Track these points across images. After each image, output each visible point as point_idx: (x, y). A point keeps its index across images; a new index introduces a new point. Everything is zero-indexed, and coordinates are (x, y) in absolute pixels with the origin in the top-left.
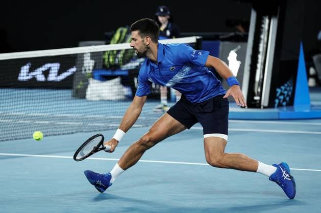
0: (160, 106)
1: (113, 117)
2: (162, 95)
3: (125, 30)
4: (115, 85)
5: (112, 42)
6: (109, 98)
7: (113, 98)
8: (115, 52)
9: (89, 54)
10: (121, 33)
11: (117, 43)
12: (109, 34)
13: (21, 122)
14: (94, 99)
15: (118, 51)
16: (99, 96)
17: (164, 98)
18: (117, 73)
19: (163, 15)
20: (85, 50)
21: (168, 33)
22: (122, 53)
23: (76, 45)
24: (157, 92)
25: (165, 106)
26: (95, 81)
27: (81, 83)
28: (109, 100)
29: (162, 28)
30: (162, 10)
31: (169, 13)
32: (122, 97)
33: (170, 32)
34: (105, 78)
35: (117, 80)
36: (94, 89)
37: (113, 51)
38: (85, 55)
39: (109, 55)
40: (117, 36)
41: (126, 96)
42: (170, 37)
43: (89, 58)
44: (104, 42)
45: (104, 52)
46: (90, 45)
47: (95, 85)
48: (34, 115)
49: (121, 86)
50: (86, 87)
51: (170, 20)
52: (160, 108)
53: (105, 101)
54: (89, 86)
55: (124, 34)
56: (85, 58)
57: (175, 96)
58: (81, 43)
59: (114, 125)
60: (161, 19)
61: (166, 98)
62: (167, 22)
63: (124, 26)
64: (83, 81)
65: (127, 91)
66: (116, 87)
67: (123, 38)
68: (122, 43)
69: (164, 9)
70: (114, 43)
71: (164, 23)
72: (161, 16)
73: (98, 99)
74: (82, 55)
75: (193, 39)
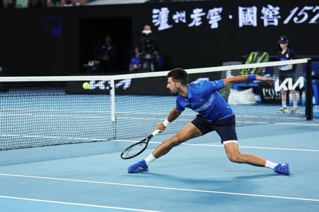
0: (281, 109)
1: (247, 117)
2: (283, 101)
3: (256, 54)
4: (249, 93)
5: (247, 62)
6: (244, 103)
7: (248, 103)
8: (249, 70)
9: (230, 72)
10: (253, 56)
11: (250, 63)
12: (244, 56)
13: (181, 120)
14: (233, 104)
15: (251, 69)
16: (237, 102)
17: (284, 102)
18: (251, 85)
19: (284, 42)
20: (227, 68)
21: (287, 56)
22: (254, 70)
23: (221, 65)
24: (279, 98)
25: (285, 109)
26: (235, 91)
27: (224, 92)
28: (245, 105)
29: (283, 52)
30: (282, 39)
31: (287, 41)
32: (254, 102)
33: (289, 55)
34: (241, 89)
35: (250, 90)
36: (233, 96)
37: (247, 69)
38: (227, 72)
39: (244, 72)
40: (250, 58)
41: (257, 101)
42: (289, 59)
43: (230, 74)
44: (241, 63)
45: (241, 70)
46: (231, 65)
47: (235, 93)
48: (190, 115)
49: (253, 94)
50: (228, 95)
51: (289, 47)
52: (282, 110)
53: (242, 105)
54: (230, 94)
55: (255, 57)
56: (227, 74)
57: (292, 101)
58: (224, 63)
59: (248, 122)
60: (282, 46)
61: (285, 103)
62: (286, 48)
63: (255, 51)
64: (226, 91)
65: (257, 98)
66: (250, 95)
67: (254, 59)
68: (254, 63)
69: (283, 38)
70: (248, 63)
71: (285, 48)
72: (282, 43)
73: (236, 104)
74: (225, 72)
75: (305, 61)
